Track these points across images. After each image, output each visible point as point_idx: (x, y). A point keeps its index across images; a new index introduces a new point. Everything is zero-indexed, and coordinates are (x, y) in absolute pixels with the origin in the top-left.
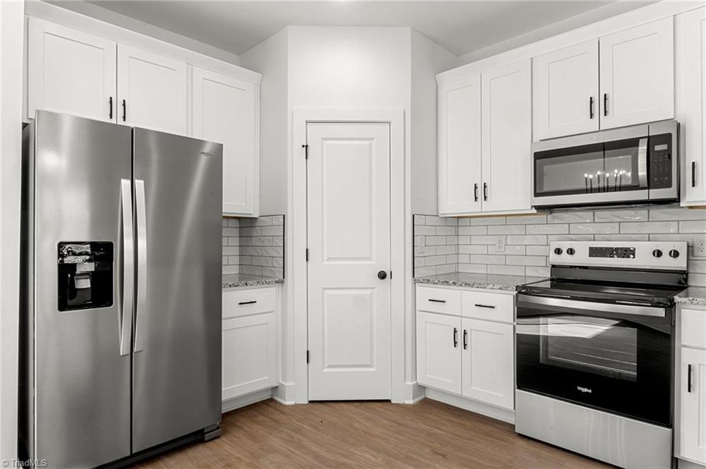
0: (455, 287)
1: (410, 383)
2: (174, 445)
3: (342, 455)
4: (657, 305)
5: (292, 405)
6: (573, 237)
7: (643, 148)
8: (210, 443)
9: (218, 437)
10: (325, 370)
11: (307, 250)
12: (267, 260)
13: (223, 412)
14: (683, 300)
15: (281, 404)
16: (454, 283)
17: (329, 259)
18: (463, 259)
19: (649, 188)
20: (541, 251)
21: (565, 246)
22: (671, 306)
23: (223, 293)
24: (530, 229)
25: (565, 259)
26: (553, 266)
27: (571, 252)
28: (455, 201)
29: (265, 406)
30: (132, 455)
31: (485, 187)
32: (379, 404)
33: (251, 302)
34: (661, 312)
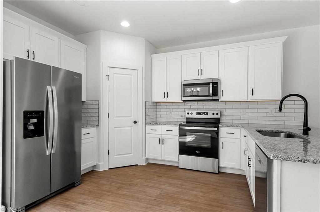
0: (159, 125)
1: (144, 158)
2: (64, 189)
3: (129, 182)
4: (215, 127)
5: (103, 171)
6: (192, 109)
7: (211, 85)
8: (77, 187)
9: (79, 185)
10: (115, 157)
11: (108, 114)
12: (90, 118)
13: (82, 174)
14: (221, 126)
15: (98, 171)
16: (160, 124)
17: (116, 117)
18: (158, 116)
19: (212, 96)
20: (182, 114)
21: (190, 112)
22: (218, 127)
23: (82, 130)
24: (180, 107)
25: (190, 116)
26: (186, 118)
27: (192, 114)
28: (157, 97)
29: (92, 173)
30: (51, 194)
31: (167, 93)
32: (134, 166)
33: (88, 134)
34: (216, 129)
